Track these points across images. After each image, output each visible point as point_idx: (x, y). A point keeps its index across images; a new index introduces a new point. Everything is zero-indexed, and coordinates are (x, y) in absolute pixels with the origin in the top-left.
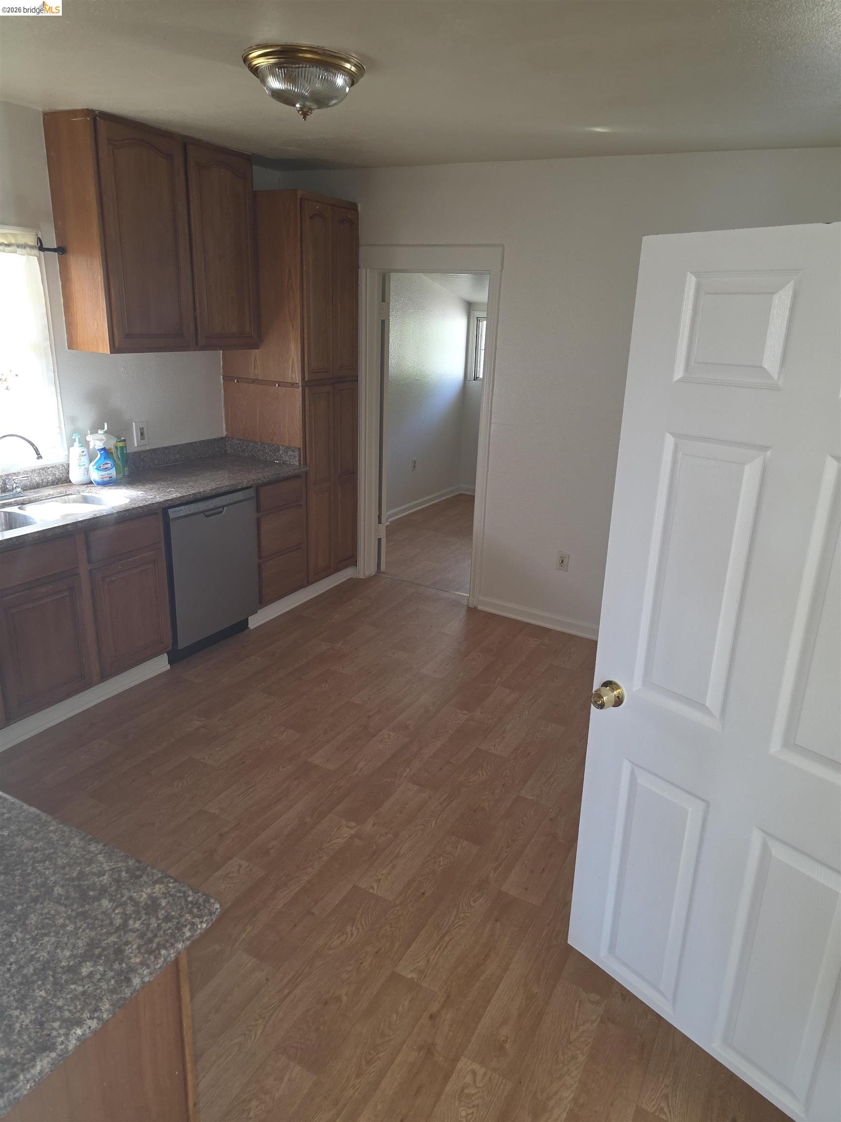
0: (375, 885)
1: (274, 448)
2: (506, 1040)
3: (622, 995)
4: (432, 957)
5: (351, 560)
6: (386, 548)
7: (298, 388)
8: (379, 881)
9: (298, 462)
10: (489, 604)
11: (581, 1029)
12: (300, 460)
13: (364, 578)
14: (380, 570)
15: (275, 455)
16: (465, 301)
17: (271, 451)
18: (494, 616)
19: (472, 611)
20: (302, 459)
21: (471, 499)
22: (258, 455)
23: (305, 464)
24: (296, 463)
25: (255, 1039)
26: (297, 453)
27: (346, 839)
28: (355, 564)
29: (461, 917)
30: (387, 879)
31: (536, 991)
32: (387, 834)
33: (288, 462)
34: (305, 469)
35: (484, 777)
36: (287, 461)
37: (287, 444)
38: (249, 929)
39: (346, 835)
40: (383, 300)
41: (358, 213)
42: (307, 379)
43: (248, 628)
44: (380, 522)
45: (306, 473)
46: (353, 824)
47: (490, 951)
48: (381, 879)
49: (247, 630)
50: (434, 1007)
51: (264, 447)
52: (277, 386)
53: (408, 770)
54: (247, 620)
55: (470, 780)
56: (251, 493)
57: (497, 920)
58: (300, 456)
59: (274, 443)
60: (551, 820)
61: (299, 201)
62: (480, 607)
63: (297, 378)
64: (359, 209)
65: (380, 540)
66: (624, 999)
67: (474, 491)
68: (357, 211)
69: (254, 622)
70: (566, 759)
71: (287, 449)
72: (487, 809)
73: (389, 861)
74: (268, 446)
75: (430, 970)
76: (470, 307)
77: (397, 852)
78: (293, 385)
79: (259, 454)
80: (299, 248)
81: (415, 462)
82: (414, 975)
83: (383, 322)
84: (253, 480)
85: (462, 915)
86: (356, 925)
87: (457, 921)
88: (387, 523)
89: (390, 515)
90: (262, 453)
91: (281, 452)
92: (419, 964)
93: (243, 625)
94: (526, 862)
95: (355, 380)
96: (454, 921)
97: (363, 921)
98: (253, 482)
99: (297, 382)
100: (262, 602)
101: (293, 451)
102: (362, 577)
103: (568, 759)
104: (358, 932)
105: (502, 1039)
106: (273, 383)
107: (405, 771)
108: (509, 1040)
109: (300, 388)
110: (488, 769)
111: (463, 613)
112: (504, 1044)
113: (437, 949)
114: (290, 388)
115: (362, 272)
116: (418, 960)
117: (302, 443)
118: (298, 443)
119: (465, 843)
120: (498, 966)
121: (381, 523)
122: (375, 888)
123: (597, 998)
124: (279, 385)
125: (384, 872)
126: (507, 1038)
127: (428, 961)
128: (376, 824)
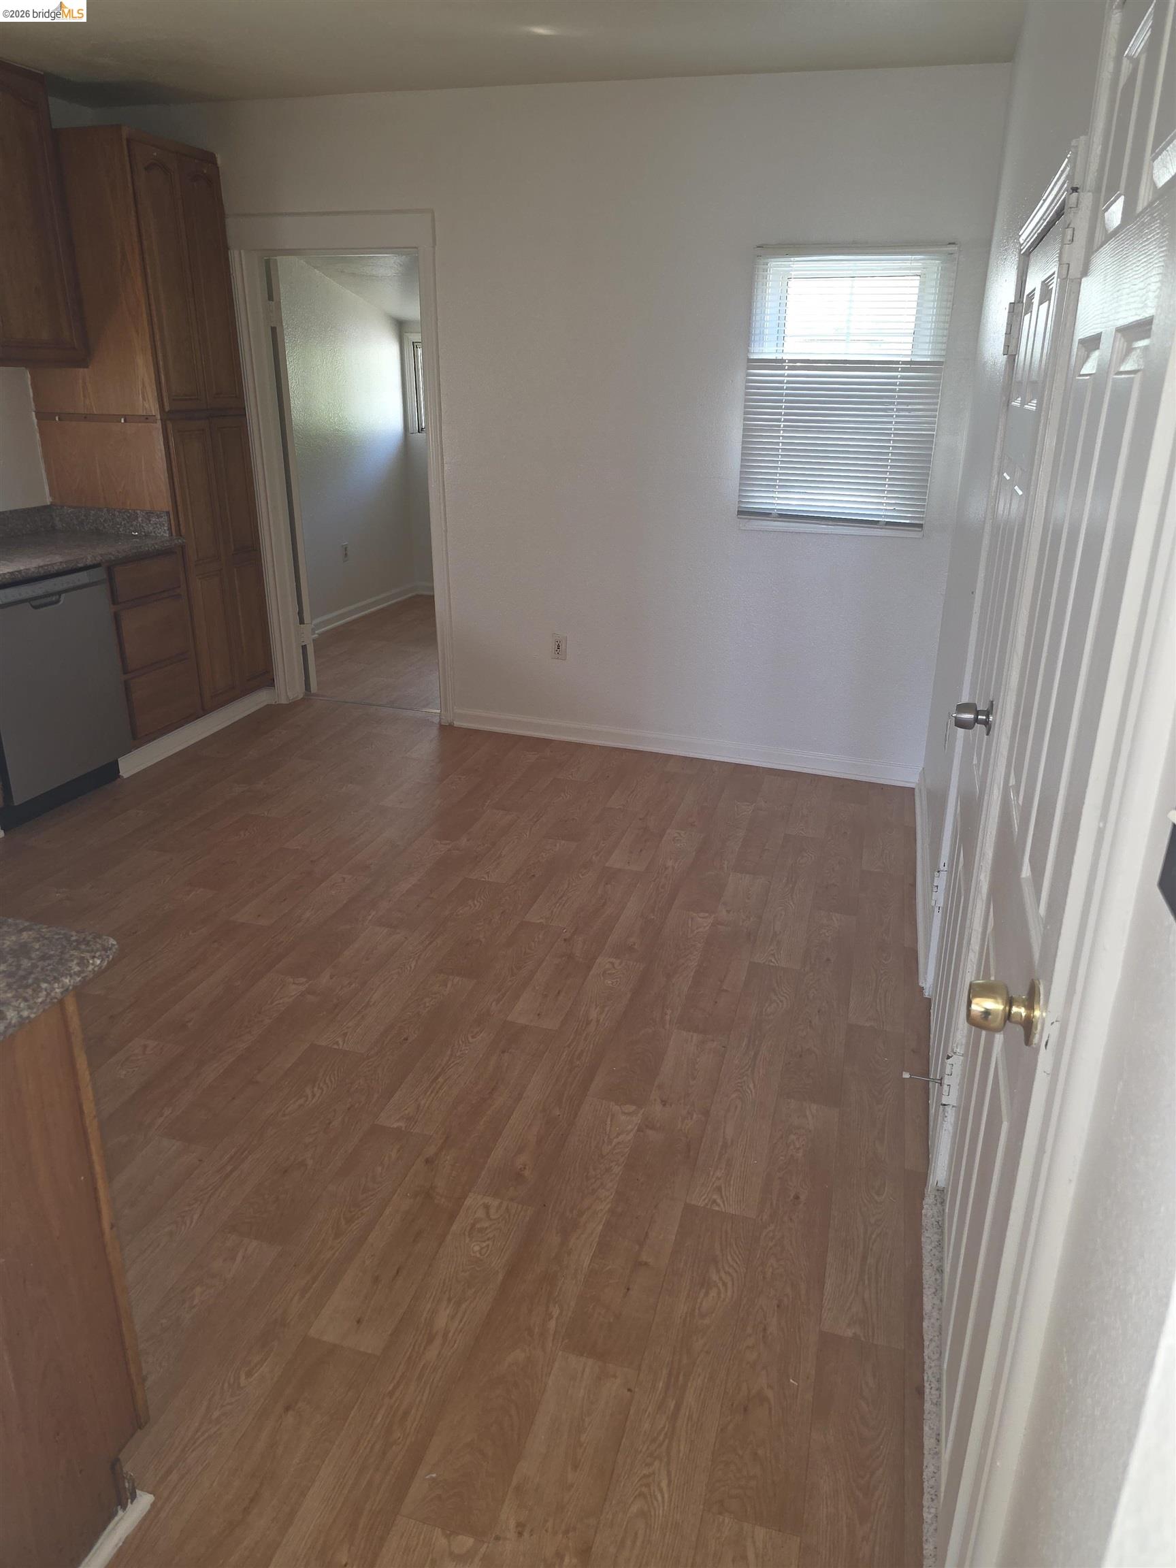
0: (340, 1040)
1: (129, 515)
2: (525, 1168)
3: (662, 1101)
4: (423, 1102)
5: (264, 677)
6: (316, 666)
7: (156, 423)
8: (345, 1034)
9: (167, 532)
10: (469, 718)
11: (615, 1141)
12: (170, 529)
13: (286, 703)
14: (310, 691)
15: (132, 526)
16: (393, 318)
17: (124, 519)
18: (477, 731)
19: (446, 730)
20: (173, 527)
21: (430, 600)
22: (104, 527)
23: (179, 534)
24: (165, 535)
25: (191, 1224)
26: (164, 519)
27: (293, 998)
28: (271, 683)
29: (457, 1055)
30: (355, 1032)
31: (558, 1114)
32: (350, 984)
33: (153, 534)
34: (180, 541)
35: (477, 908)
36: (151, 533)
37: (148, 507)
38: (167, 1112)
39: (293, 994)
40: (271, 298)
41: (218, 168)
42: (167, 409)
43: (119, 776)
44: (302, 622)
45: (183, 547)
46: (303, 980)
47: (497, 1083)
48: (346, 1033)
49: (119, 779)
50: (431, 1151)
51: (114, 515)
52: (123, 421)
53: (373, 913)
54: (116, 763)
55: (459, 913)
56: (100, 574)
57: (503, 1052)
58: (170, 524)
59: (128, 508)
60: (565, 940)
61: (125, 143)
62: (457, 724)
63: (152, 407)
64: (219, 162)
65: (304, 648)
66: (664, 1105)
67: (432, 589)
68: (216, 164)
69: (130, 765)
70: (581, 876)
71: (149, 514)
72: (483, 940)
73: (356, 1013)
74: (119, 512)
75: (421, 1116)
76: (400, 327)
77: (367, 1000)
78: (147, 418)
79: (105, 525)
80: (133, 213)
81: (346, 548)
82: (402, 1124)
83: (274, 330)
84: (101, 555)
85: (459, 1053)
86: (319, 1084)
87: (452, 1060)
88: (314, 636)
89: (318, 625)
90: (111, 524)
91: (140, 519)
92: (407, 1112)
93: (111, 771)
94: (537, 988)
95: (241, 413)
96: (449, 1060)
97: (327, 1078)
98: (101, 558)
99: (154, 414)
100: (138, 738)
101: (159, 516)
102: (284, 701)
103: (582, 875)
104: (322, 1093)
105: (519, 1168)
106: (115, 418)
107: (370, 915)
108: (527, 1167)
109: (159, 423)
110: (481, 899)
111: (434, 732)
112: (523, 1172)
113: (428, 1093)
114: (143, 424)
115: (235, 255)
116: (406, 1108)
117: (170, 504)
118: (164, 503)
119: (457, 979)
120: (510, 1097)
121: (304, 624)
122: (341, 1043)
123: (633, 1108)
124: (125, 421)
125: (350, 1024)
126: (525, 1165)
127: (419, 1105)
128: (334, 976)
